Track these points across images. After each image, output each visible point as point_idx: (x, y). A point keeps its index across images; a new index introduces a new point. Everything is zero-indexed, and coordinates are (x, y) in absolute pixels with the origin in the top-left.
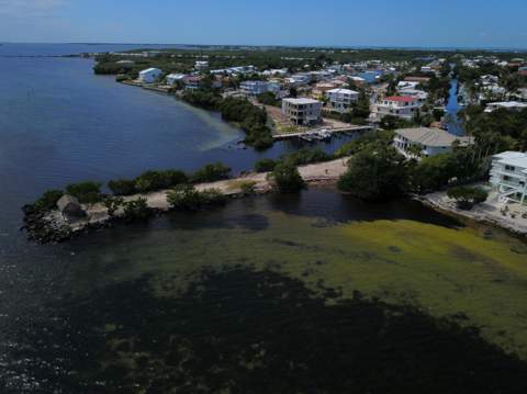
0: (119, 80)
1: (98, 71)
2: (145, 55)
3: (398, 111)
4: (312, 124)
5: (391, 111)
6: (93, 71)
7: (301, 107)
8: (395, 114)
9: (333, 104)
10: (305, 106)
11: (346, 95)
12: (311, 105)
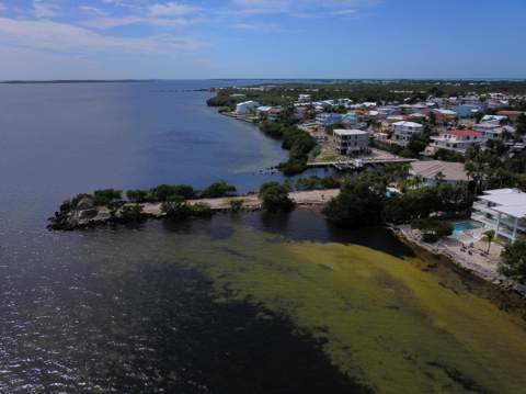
0: (220, 112)
1: (211, 103)
2: (262, 89)
3: (455, 146)
4: (356, 154)
5: (448, 145)
6: (205, 103)
7: (345, 137)
8: (451, 148)
9: (397, 137)
10: (350, 136)
11: (410, 128)
12: (356, 136)
